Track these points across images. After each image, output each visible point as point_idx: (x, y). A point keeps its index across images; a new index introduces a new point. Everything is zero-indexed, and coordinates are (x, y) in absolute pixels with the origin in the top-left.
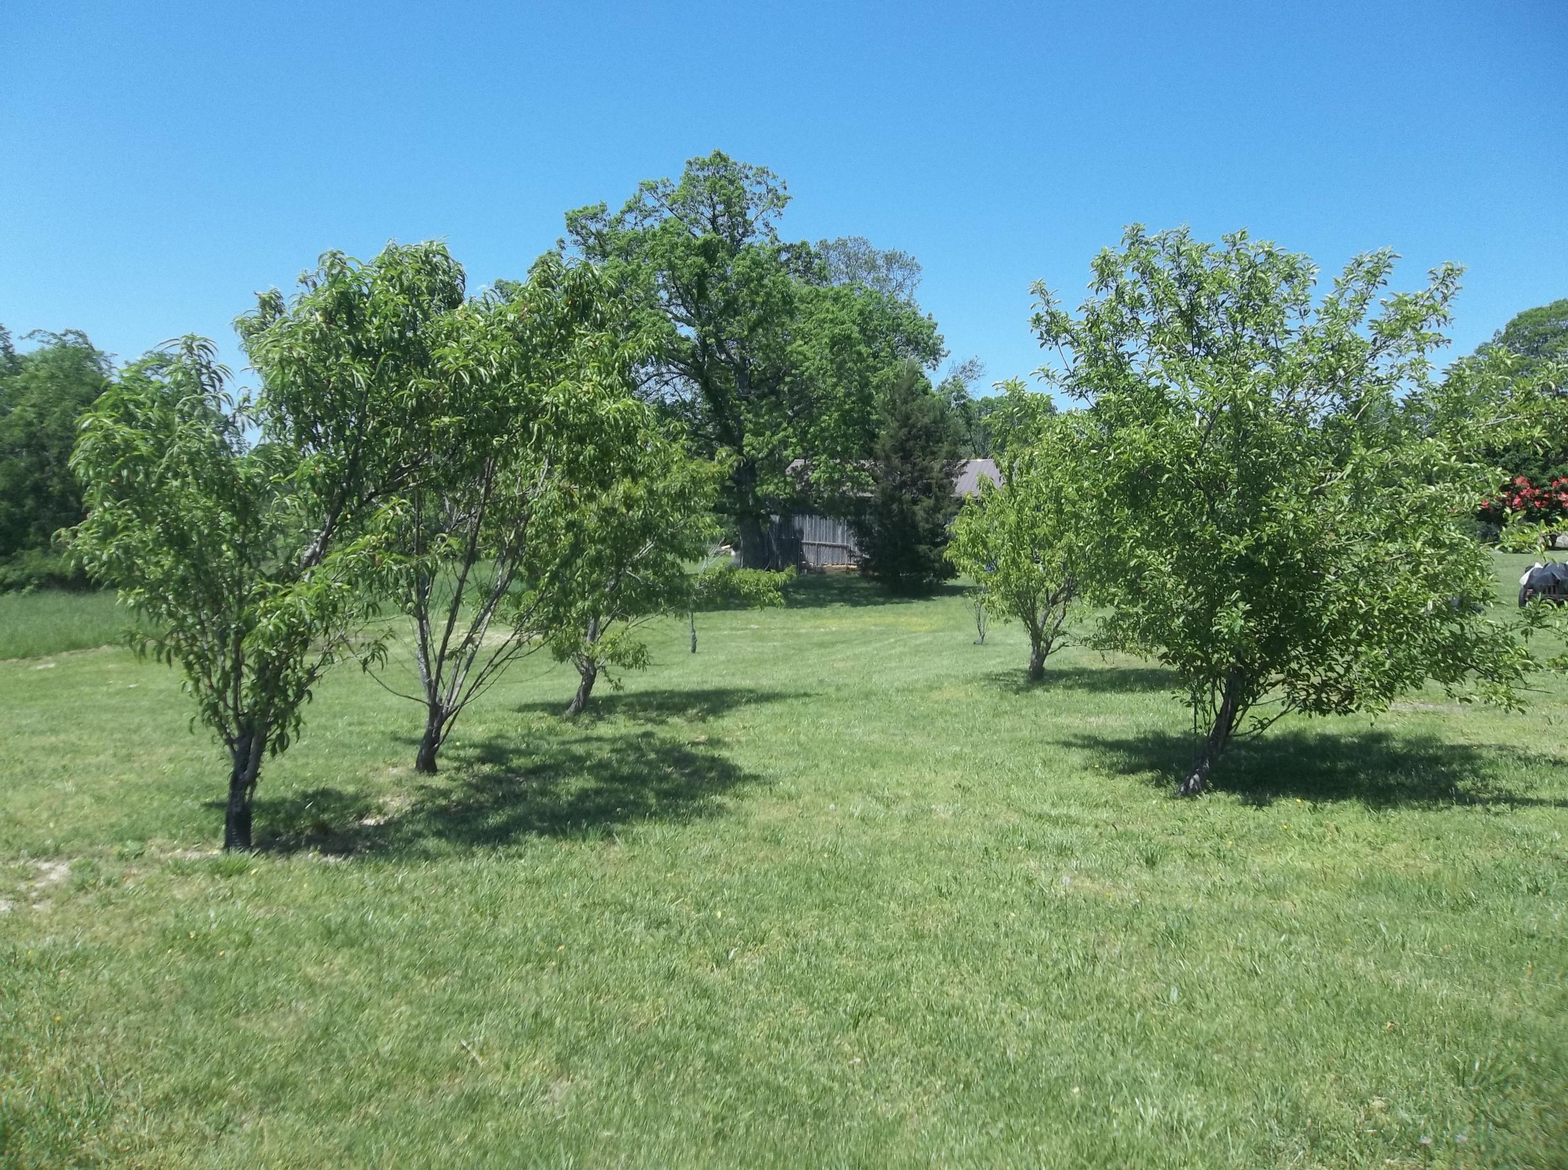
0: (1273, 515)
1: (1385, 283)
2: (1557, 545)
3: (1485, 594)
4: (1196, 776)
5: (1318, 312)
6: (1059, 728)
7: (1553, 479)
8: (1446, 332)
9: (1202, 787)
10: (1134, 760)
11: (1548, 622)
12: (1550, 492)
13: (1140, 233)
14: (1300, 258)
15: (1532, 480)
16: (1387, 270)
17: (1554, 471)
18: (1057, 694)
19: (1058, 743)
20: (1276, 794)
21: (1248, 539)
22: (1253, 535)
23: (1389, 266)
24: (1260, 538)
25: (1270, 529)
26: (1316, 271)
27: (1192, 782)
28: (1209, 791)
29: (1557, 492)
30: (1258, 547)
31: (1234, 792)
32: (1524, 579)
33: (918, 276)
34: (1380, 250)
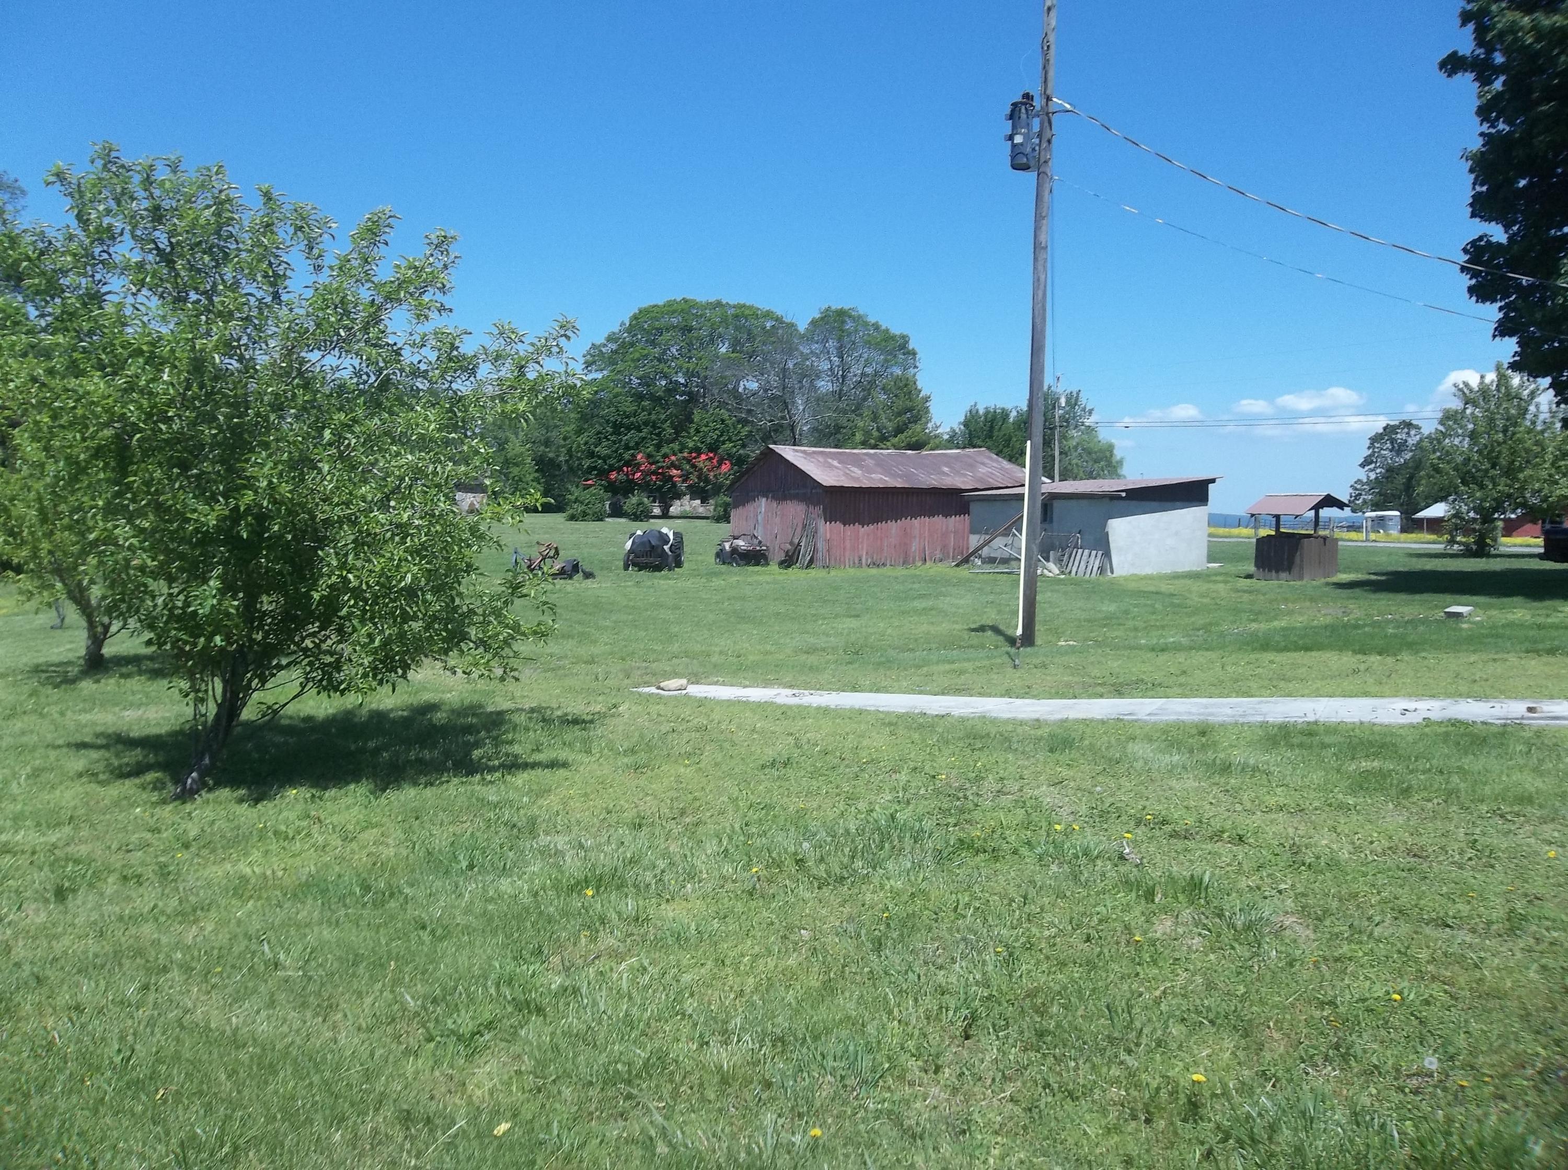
0: (250, 483)
1: (387, 244)
2: (670, 514)
3: (469, 566)
4: (194, 775)
5: (331, 268)
6: (80, 726)
7: (665, 456)
8: (447, 301)
9: (201, 785)
10: (151, 758)
11: (525, 591)
12: (662, 467)
13: (113, 154)
14: (309, 207)
15: (649, 456)
16: (387, 230)
17: (665, 450)
18: (110, 684)
19: (69, 745)
20: (282, 786)
21: (221, 508)
22: (227, 504)
23: (388, 226)
24: (237, 507)
25: (249, 497)
26: (334, 225)
27: (189, 781)
28: (210, 790)
29: (669, 468)
30: (236, 516)
31: (238, 788)
32: (629, 544)
33: (22, 202)
34: (380, 207)
